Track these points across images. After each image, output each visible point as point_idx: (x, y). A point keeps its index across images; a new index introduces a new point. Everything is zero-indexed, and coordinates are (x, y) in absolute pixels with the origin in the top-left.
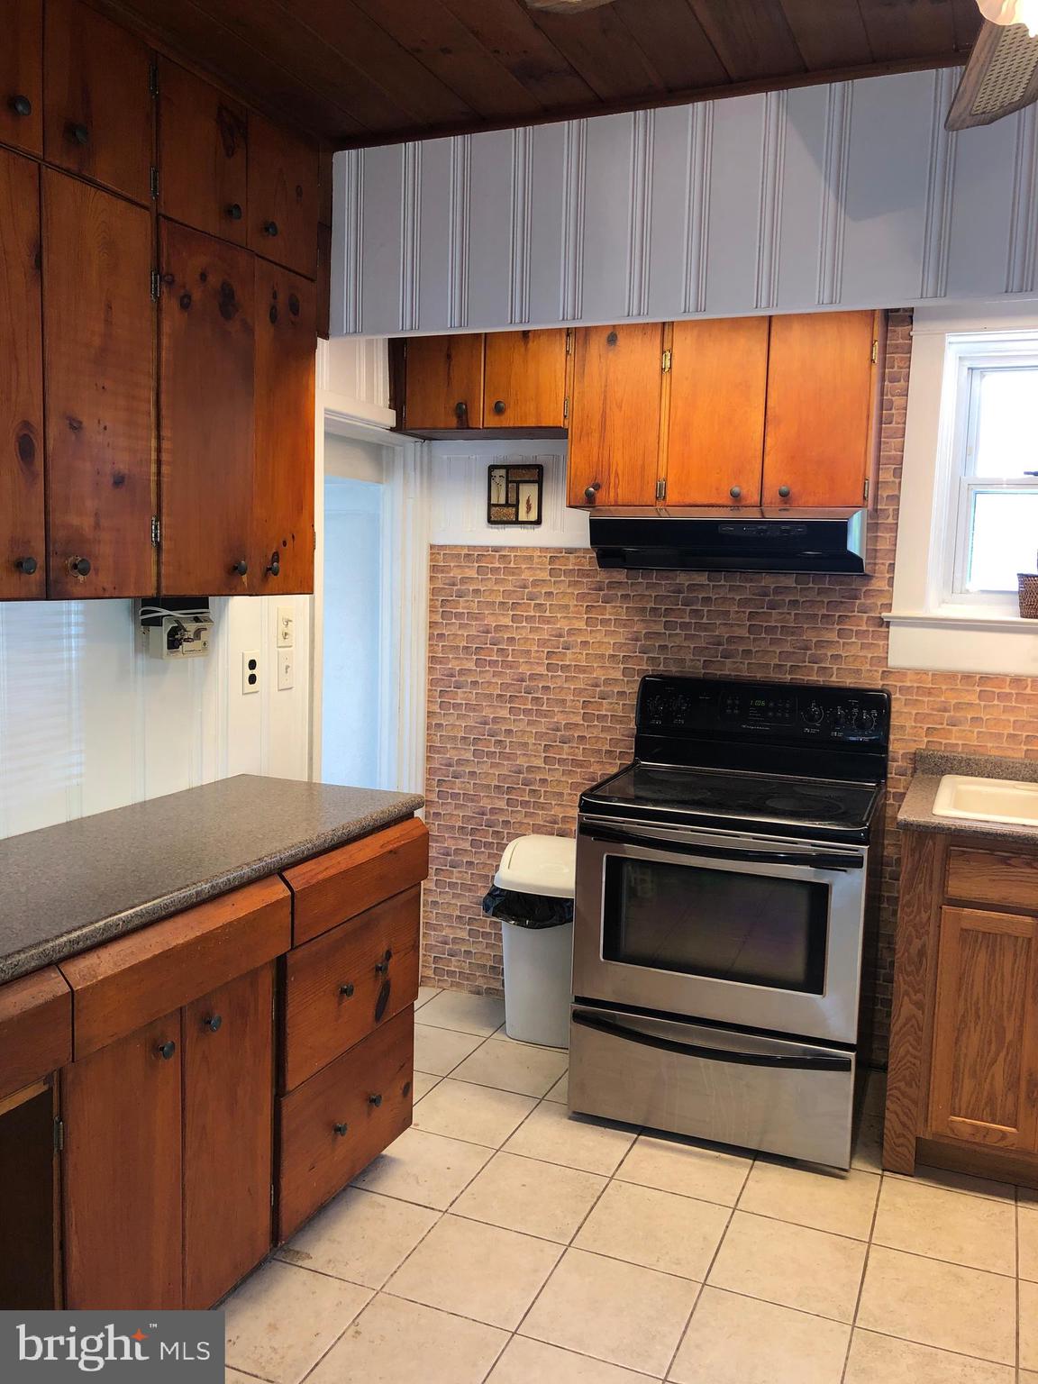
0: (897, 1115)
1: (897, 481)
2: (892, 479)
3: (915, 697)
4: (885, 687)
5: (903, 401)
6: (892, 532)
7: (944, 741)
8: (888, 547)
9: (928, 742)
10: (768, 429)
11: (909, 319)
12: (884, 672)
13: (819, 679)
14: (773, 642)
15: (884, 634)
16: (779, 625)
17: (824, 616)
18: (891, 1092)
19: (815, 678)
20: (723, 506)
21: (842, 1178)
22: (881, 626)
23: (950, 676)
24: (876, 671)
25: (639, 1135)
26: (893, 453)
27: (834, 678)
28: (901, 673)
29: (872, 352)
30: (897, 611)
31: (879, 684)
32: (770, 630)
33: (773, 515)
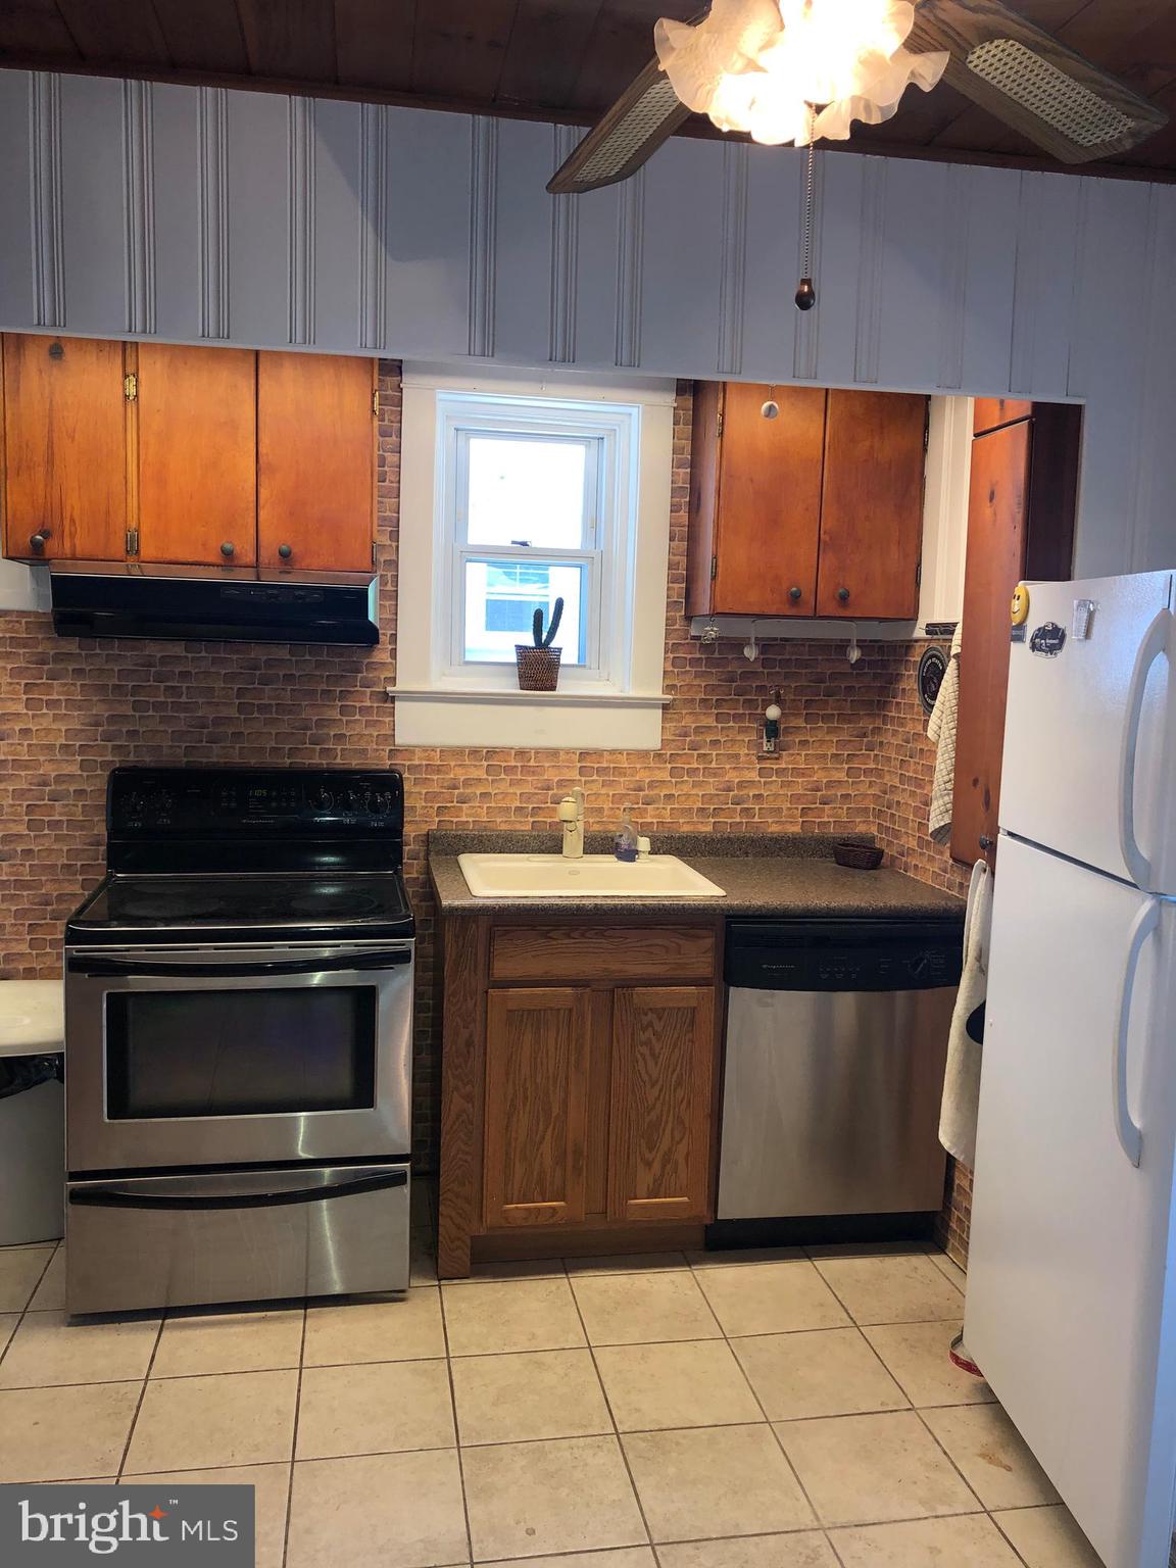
0: (451, 1219)
1: (394, 544)
2: (389, 542)
3: (424, 776)
4: (393, 767)
5: (396, 459)
6: (391, 600)
7: (455, 820)
8: (388, 617)
9: (439, 821)
10: (262, 478)
11: (398, 371)
12: (391, 750)
13: (322, 762)
14: (267, 722)
15: (389, 710)
16: (273, 702)
17: (324, 692)
18: (445, 1196)
19: (317, 761)
20: (213, 566)
21: (402, 1300)
22: (385, 702)
23: (457, 752)
24: (383, 750)
25: (164, 1319)
26: (388, 514)
27: (338, 761)
28: (409, 751)
29: (373, 402)
30: (401, 686)
31: (387, 764)
32: (262, 708)
33: (270, 578)
